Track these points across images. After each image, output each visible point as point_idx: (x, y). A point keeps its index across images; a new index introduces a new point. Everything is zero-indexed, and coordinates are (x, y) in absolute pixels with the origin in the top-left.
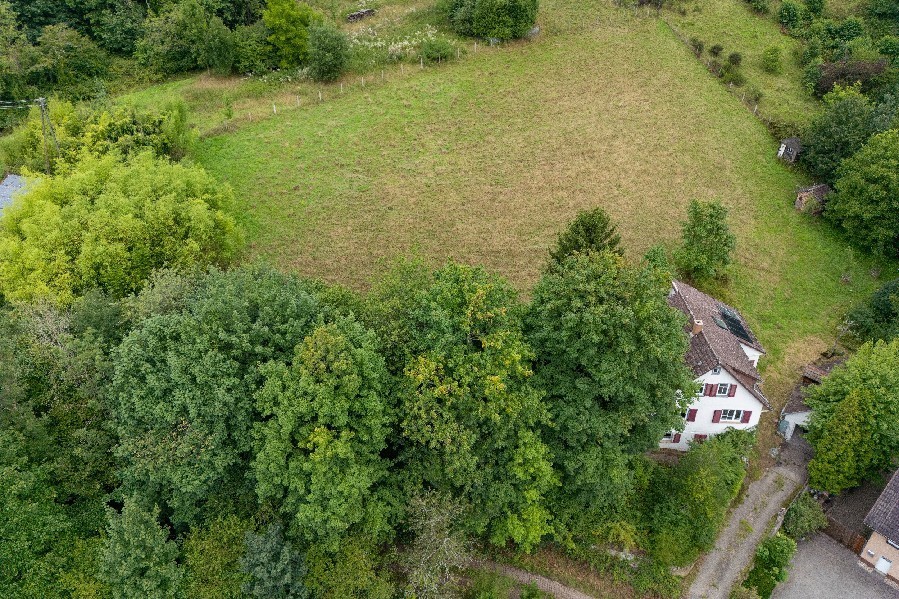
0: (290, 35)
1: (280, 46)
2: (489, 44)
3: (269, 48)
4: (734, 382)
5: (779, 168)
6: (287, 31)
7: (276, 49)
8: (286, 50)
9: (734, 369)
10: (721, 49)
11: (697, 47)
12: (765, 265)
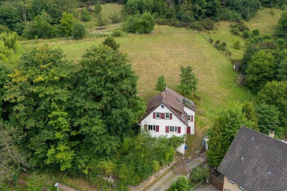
0: (68, 27)
1: (65, 30)
2: (136, 34)
3: (62, 30)
4: (171, 113)
5: (233, 72)
6: (67, 25)
7: (64, 31)
8: (67, 31)
9: (171, 107)
10: (219, 41)
11: (211, 41)
12: (218, 97)
